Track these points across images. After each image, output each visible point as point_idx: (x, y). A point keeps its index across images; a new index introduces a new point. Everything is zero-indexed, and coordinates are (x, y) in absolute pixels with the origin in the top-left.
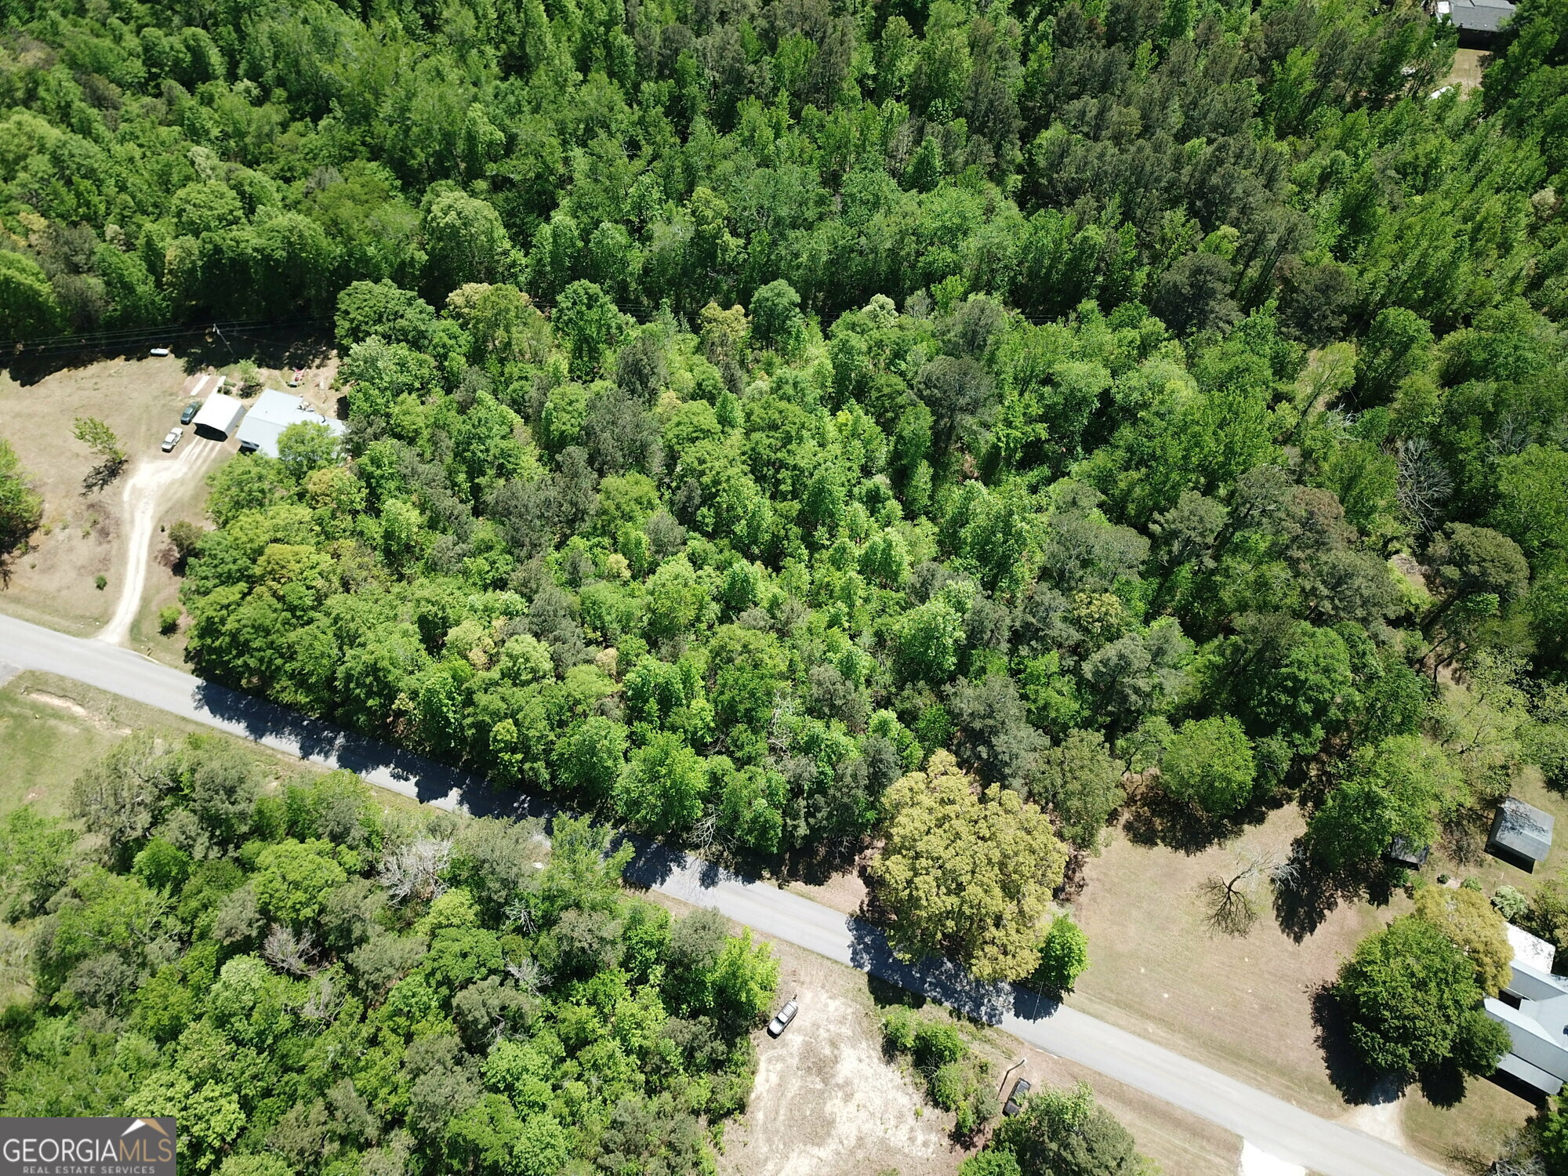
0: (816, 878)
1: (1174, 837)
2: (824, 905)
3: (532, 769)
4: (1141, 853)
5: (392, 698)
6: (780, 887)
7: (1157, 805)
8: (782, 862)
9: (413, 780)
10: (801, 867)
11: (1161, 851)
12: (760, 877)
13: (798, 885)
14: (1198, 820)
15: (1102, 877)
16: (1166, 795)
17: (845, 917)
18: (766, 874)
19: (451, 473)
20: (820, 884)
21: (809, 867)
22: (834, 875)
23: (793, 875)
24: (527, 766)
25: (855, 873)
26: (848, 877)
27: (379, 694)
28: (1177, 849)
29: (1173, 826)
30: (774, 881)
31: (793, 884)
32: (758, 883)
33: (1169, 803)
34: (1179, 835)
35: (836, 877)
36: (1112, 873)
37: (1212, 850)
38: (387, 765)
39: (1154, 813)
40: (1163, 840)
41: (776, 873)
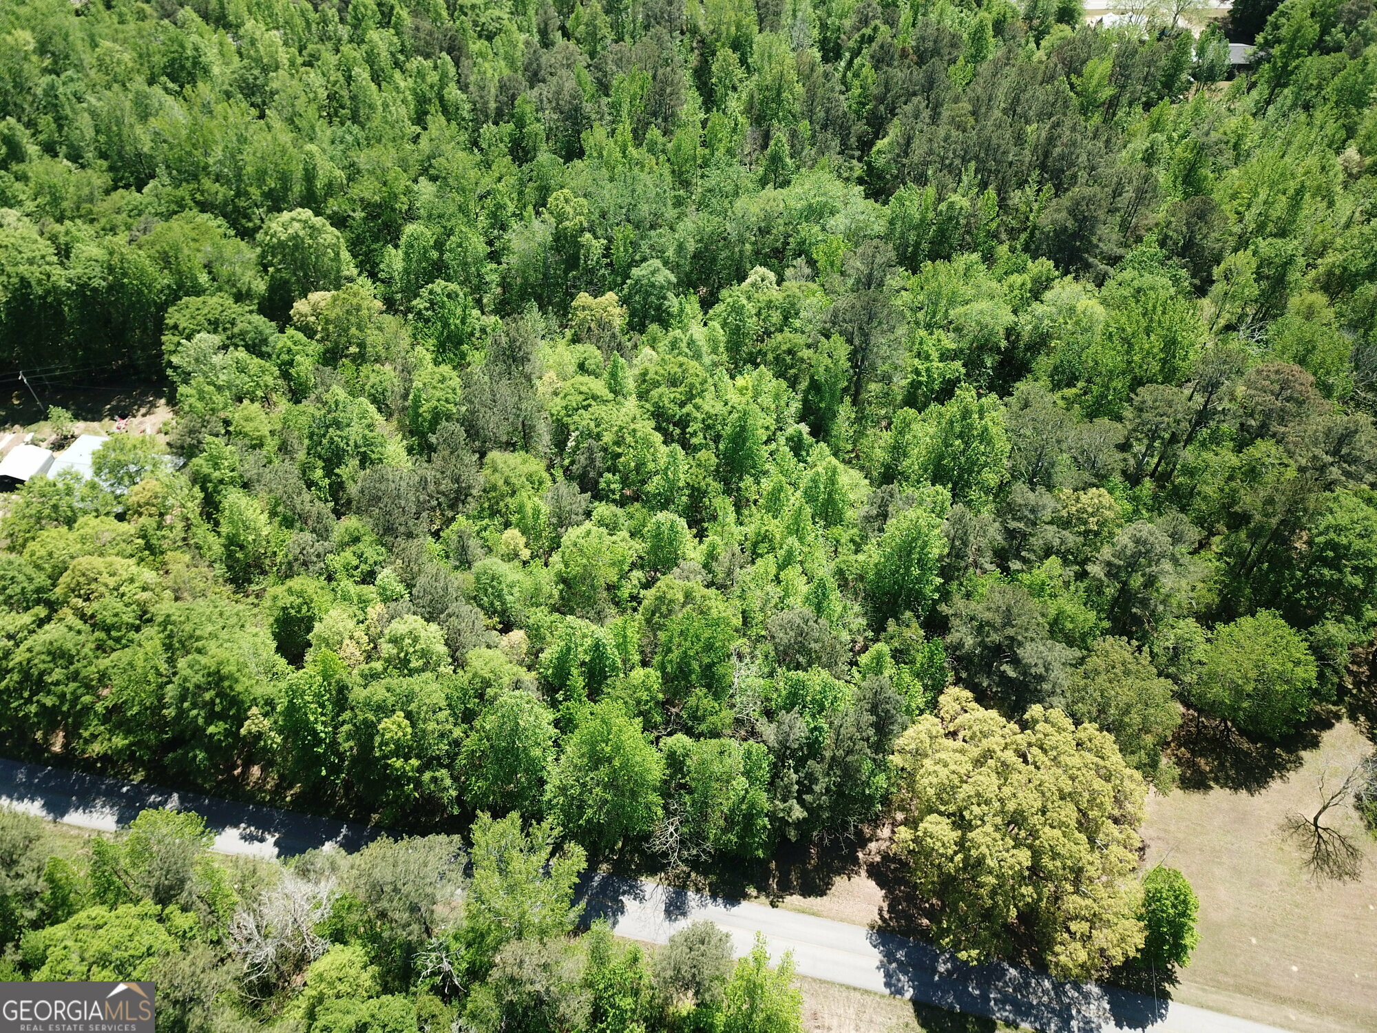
0: (815, 887)
1: (1228, 777)
2: (833, 919)
3: (434, 780)
4: (1195, 799)
5: (240, 720)
6: (773, 905)
7: (1195, 744)
8: (767, 874)
9: (271, 840)
10: (793, 876)
11: (1219, 795)
12: (746, 896)
13: (795, 900)
14: (1247, 754)
15: (1162, 835)
16: (1199, 732)
17: (863, 932)
18: (752, 891)
19: (305, 470)
20: (821, 893)
21: (804, 875)
22: (837, 879)
23: (785, 888)
24: (427, 776)
25: (863, 873)
26: (855, 879)
27: (222, 716)
28: (1236, 789)
29: (1222, 764)
30: (763, 898)
31: (788, 899)
32: (744, 904)
33: (1207, 740)
34: (1232, 773)
35: (840, 882)
36: (1172, 828)
37: (1276, 785)
38: (236, 826)
39: (1193, 752)
40: (1217, 781)
41: (763, 888)
